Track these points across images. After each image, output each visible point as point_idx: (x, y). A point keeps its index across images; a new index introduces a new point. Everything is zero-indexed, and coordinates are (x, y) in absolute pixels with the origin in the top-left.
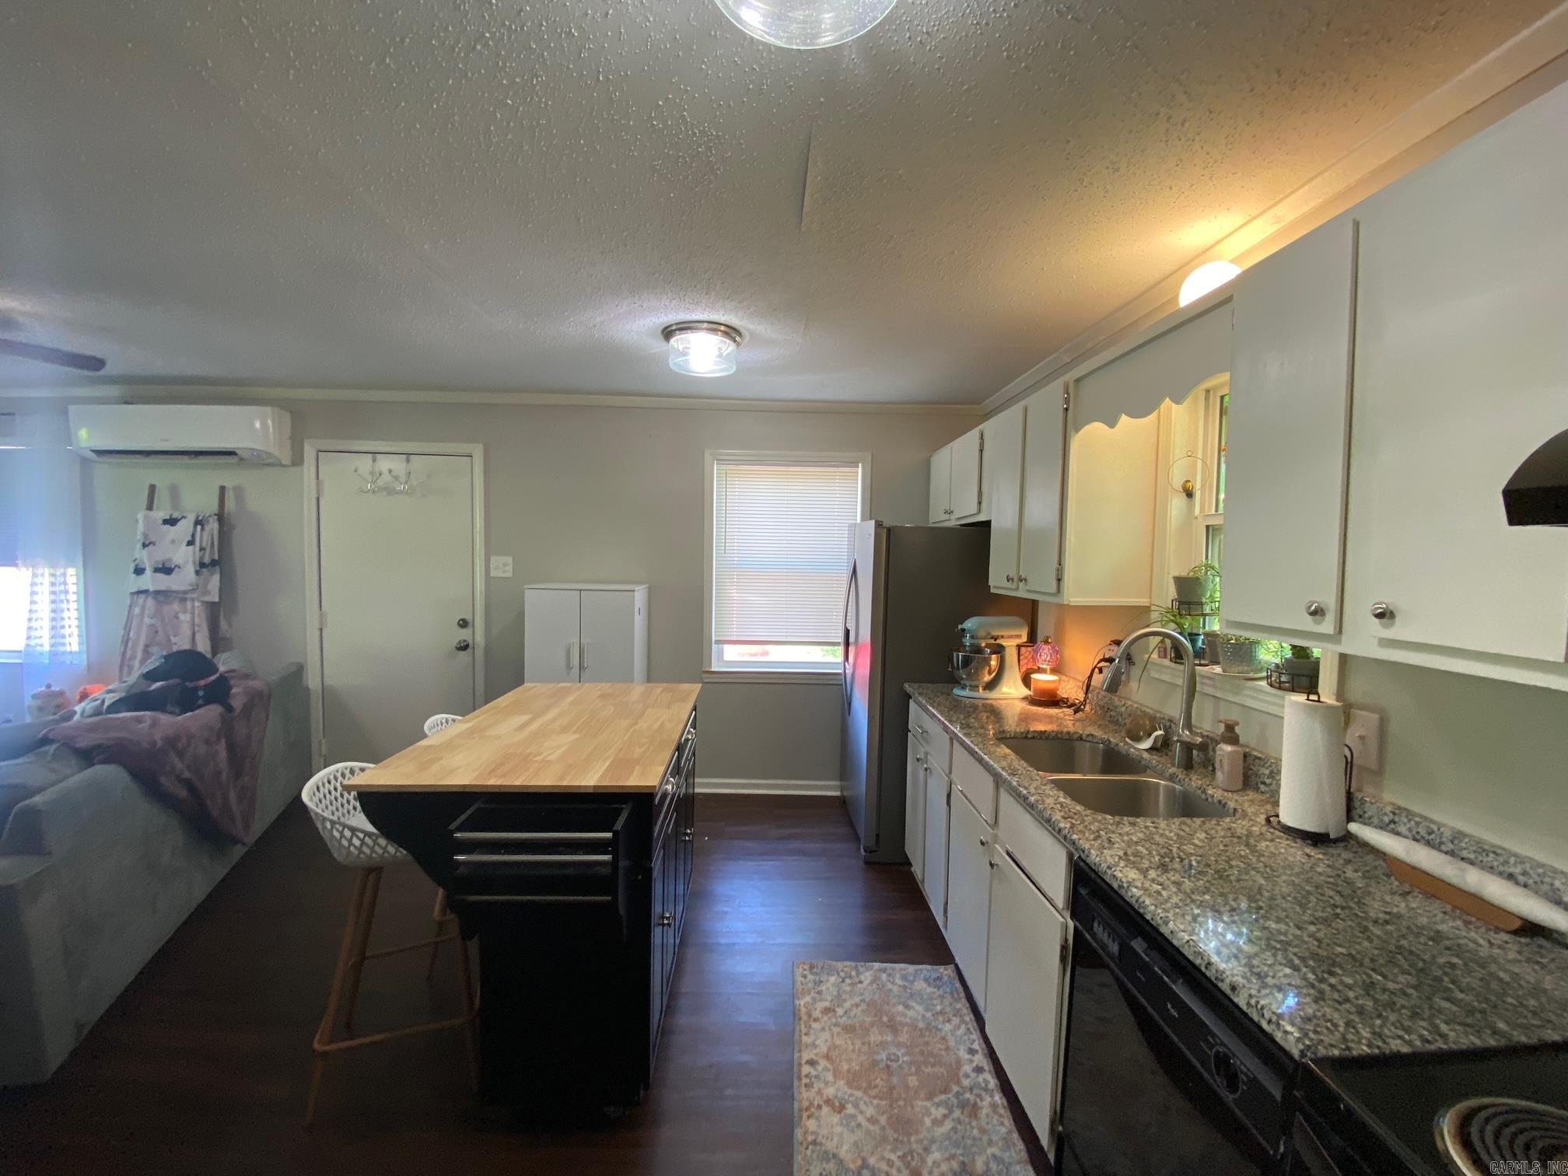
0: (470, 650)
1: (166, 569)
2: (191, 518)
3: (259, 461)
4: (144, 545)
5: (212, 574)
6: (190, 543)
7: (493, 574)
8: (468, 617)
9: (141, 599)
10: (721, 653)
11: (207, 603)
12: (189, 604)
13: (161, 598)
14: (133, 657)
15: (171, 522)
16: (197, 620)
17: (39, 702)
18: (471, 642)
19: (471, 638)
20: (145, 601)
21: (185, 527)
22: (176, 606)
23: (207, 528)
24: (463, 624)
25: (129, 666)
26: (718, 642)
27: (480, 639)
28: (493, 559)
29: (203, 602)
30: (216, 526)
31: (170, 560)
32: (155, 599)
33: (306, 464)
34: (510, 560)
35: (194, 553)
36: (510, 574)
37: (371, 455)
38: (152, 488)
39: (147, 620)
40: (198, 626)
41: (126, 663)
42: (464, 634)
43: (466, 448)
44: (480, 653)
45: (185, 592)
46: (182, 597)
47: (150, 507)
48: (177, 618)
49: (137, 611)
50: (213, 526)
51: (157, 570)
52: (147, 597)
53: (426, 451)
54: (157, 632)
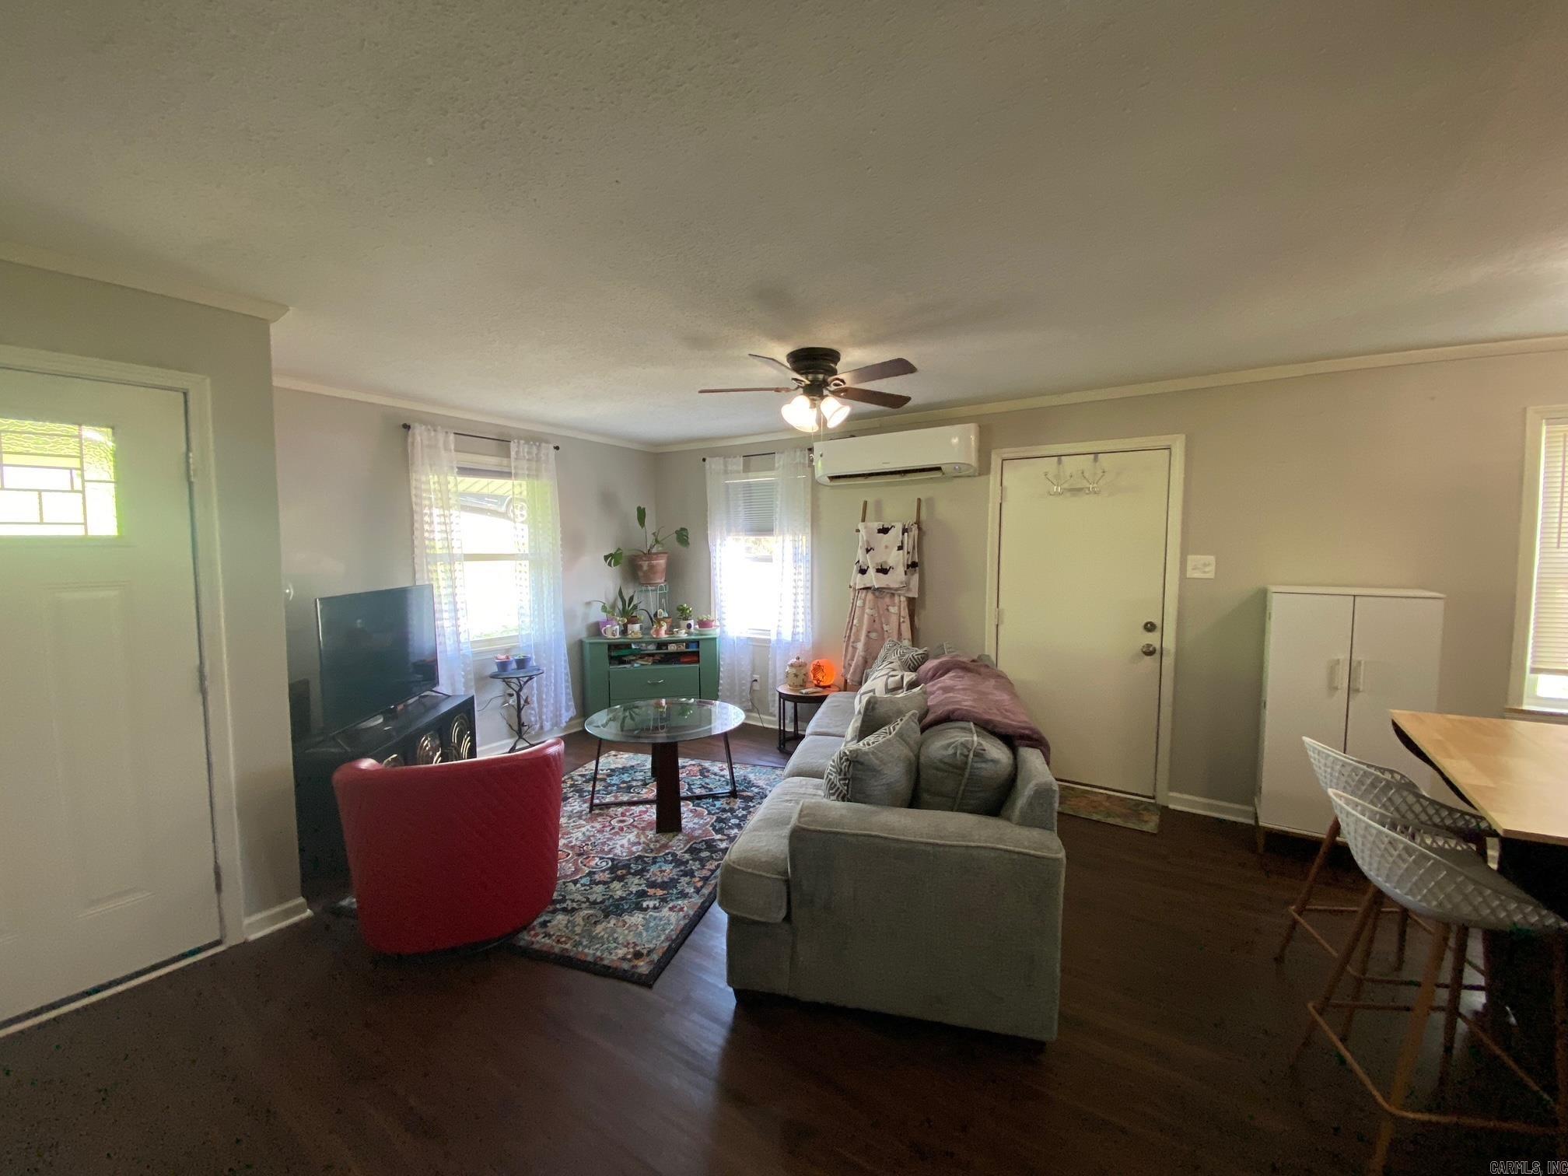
0: (1157, 656)
1: (883, 570)
2: (899, 527)
3: (958, 474)
4: (868, 551)
5: (913, 574)
6: (900, 548)
7: (1191, 574)
8: (1157, 622)
9: (863, 594)
10: (1535, 683)
11: (909, 598)
12: (896, 599)
13: (877, 593)
14: (857, 640)
15: (884, 531)
16: (902, 614)
17: (794, 671)
18: (1158, 647)
19: (1159, 643)
20: (866, 596)
21: (895, 534)
22: (887, 600)
23: (912, 534)
24: (1150, 627)
25: (853, 647)
26: (1534, 671)
27: (1170, 643)
28: (1190, 558)
29: (906, 597)
30: (917, 532)
31: (885, 562)
32: (873, 593)
33: (992, 472)
34: (1211, 559)
35: (903, 555)
36: (1211, 575)
37: (1056, 458)
38: (866, 503)
39: (867, 611)
40: (904, 618)
41: (851, 644)
42: (1153, 639)
43: (1162, 440)
44: (1168, 661)
45: (897, 589)
46: (891, 592)
47: (863, 520)
48: (888, 610)
49: (859, 603)
50: (915, 532)
51: (878, 571)
52: (867, 592)
53: (1112, 448)
54: (874, 621)
